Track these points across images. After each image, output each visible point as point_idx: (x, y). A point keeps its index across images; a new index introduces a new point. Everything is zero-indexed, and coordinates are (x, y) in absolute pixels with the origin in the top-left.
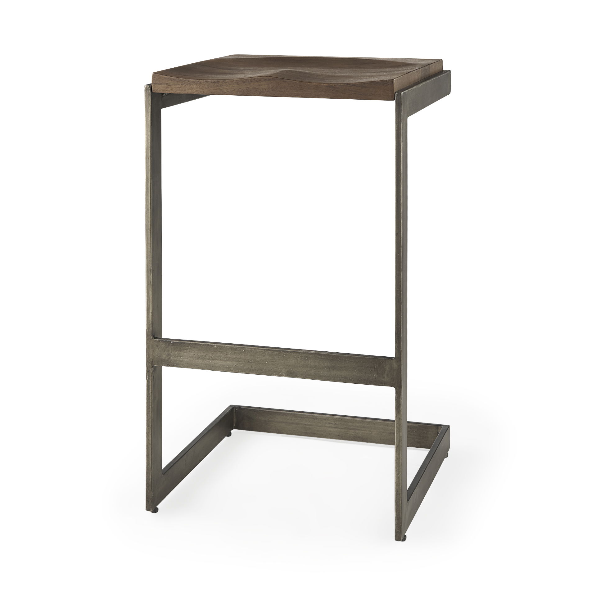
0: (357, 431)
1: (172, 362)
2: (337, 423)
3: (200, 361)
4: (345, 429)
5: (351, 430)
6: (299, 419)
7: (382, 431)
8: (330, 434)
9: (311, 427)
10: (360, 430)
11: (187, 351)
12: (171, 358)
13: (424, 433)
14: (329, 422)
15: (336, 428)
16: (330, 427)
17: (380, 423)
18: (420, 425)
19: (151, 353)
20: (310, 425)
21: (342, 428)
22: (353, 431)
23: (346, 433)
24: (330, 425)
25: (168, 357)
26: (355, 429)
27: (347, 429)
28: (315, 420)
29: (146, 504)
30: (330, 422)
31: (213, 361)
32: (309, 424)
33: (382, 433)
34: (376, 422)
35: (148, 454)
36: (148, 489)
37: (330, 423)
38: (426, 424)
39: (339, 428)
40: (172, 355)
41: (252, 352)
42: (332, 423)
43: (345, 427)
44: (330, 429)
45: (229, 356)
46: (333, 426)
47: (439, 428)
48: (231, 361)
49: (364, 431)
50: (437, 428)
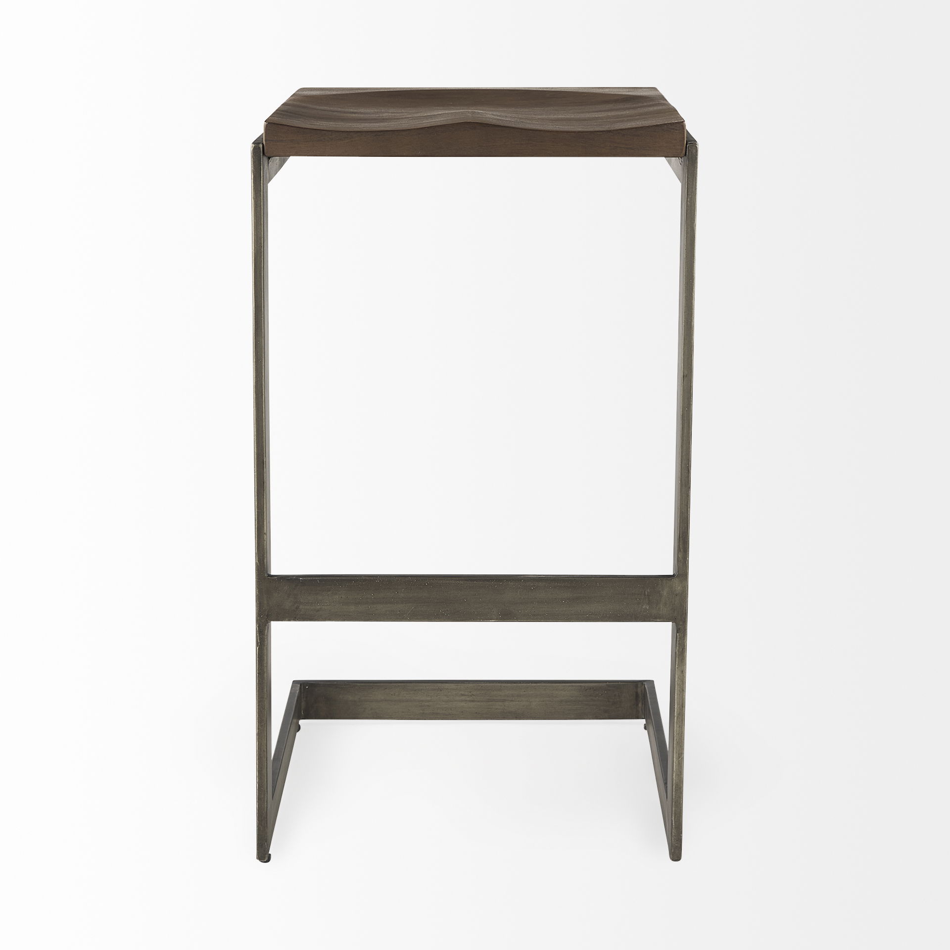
0: (507, 703)
1: (301, 613)
2: (474, 693)
3: (352, 608)
4: (488, 702)
5: (497, 702)
6: (411, 692)
7: (547, 699)
8: (462, 712)
9: (431, 703)
10: (512, 701)
11: (329, 593)
12: (301, 607)
13: (615, 695)
14: (461, 692)
15: (473, 701)
16: (462, 701)
17: (545, 686)
18: (610, 683)
19: (265, 602)
20: (429, 701)
21: (482, 701)
22: (500, 703)
23: (488, 708)
24: (463, 698)
25: (296, 606)
26: (504, 701)
27: (492, 701)
28: (438, 692)
29: (258, 850)
30: (463, 693)
31: (375, 606)
32: (429, 698)
33: (547, 702)
34: (538, 686)
35: (261, 768)
36: (261, 825)
37: (463, 695)
38: (618, 682)
39: (479, 701)
40: (302, 601)
41: (441, 585)
42: (467, 693)
43: (488, 698)
44: (463, 704)
45: (402, 595)
46: (468, 699)
47: (639, 685)
48: (405, 603)
49: (518, 701)
50: (637, 686)
